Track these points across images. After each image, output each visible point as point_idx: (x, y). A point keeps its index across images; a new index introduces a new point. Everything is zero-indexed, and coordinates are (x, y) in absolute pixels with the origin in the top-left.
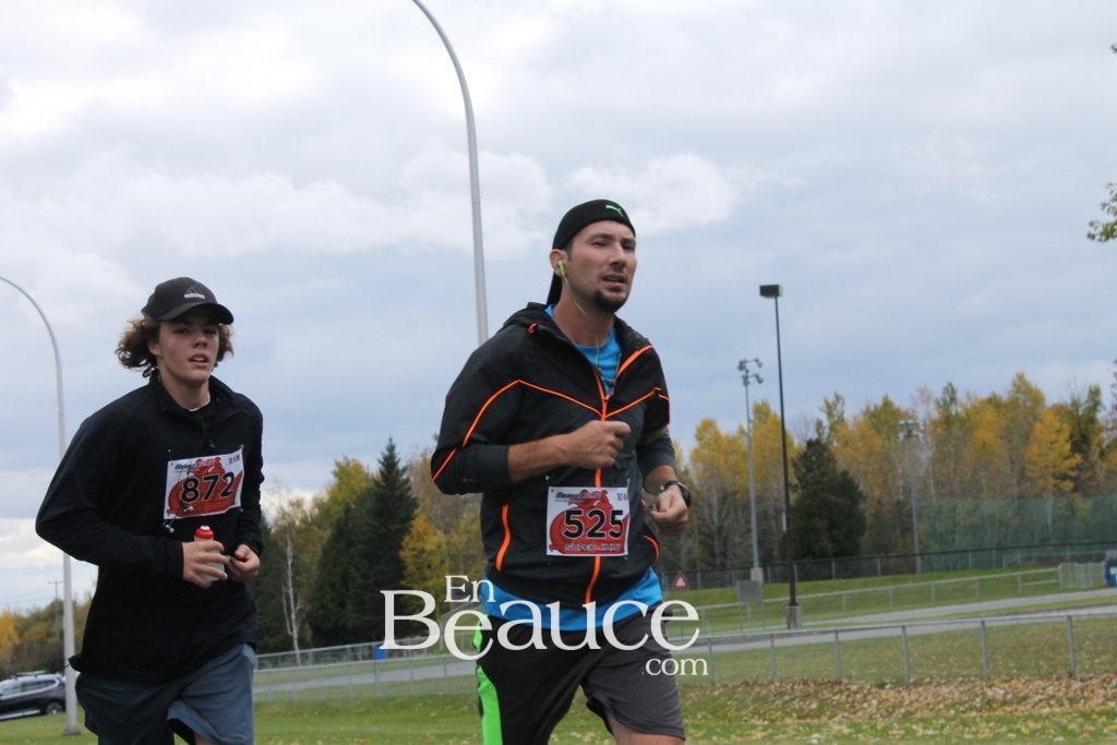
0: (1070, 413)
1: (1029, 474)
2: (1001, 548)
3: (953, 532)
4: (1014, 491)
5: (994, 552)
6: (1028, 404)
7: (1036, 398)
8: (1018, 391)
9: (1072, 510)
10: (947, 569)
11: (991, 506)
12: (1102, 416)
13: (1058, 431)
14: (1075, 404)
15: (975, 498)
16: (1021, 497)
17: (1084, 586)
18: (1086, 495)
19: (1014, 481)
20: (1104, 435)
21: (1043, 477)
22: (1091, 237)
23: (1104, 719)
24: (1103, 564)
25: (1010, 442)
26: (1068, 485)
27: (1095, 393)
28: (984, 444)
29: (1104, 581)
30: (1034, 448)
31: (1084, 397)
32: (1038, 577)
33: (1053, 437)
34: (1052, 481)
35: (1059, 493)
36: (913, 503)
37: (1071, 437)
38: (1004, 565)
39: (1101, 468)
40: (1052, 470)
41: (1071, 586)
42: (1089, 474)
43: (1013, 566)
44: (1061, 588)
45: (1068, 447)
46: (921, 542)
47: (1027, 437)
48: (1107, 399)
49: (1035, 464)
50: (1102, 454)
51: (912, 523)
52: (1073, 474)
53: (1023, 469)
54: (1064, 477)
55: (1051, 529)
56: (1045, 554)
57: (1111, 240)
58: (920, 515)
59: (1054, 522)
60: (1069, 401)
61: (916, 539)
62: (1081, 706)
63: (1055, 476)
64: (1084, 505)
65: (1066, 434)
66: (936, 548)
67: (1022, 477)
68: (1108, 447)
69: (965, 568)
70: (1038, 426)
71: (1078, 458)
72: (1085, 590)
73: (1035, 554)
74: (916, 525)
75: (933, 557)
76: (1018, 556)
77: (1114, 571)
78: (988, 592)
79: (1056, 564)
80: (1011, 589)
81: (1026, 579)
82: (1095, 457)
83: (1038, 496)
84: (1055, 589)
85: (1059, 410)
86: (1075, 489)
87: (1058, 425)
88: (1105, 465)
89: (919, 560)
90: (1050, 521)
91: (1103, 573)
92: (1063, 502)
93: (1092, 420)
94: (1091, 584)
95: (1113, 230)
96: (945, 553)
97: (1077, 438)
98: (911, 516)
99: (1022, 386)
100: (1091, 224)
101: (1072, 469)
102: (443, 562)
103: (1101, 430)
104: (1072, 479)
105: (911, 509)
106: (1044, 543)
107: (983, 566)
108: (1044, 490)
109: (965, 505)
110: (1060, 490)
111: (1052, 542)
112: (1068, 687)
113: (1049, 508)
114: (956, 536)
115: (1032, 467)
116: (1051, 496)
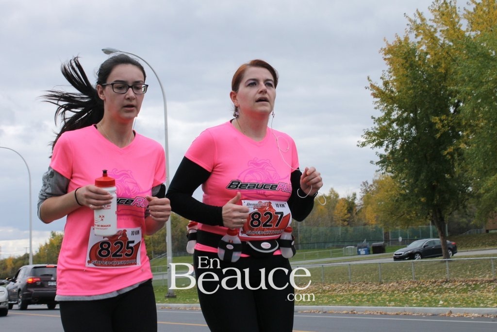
0: (347, 200)
1: (334, 220)
2: (325, 242)
3: (310, 237)
4: (330, 224)
5: (323, 244)
6: (334, 198)
7: (337, 196)
8: (331, 194)
9: (347, 230)
10: (308, 249)
11: (322, 229)
12: (357, 202)
13: (344, 206)
14: (349, 198)
15: (317, 226)
16: (332, 226)
17: (351, 255)
18: (351, 226)
19: (329, 222)
20: (357, 208)
21: (338, 220)
22: (358, 146)
23: (360, 297)
24: (357, 248)
25: (328, 209)
26: (346, 223)
27: (355, 195)
28: (321, 210)
29: (357, 253)
30: (336, 211)
31: (351, 196)
32: (337, 252)
33: (342, 208)
34: (341, 222)
35: (343, 225)
36: (298, 228)
37: (347, 208)
38: (326, 247)
39: (356, 218)
40: (341, 218)
41: (347, 254)
42: (352, 220)
43: (329, 248)
44: (344, 255)
45: (346, 211)
46: (300, 240)
47: (334, 208)
48: (358, 197)
49: (336, 216)
50: (356, 214)
51: (298, 234)
52: (348, 220)
53: (332, 218)
54: (345, 221)
55: (340, 237)
56: (339, 244)
57: (364, 147)
58: (300, 232)
59: (341, 235)
60: (347, 197)
61: (299, 239)
62: (352, 292)
63: (342, 220)
64: (350, 229)
65: (346, 208)
66: (305, 242)
67: (332, 220)
68: (358, 211)
69: (314, 248)
70: (338, 205)
71: (349, 215)
72: (351, 256)
73: (336, 244)
74: (299, 235)
75: (304, 245)
76: (331, 245)
77: (360, 250)
78: (321, 256)
79: (342, 248)
80: (328, 255)
81: (333, 252)
82: (354, 214)
83: (337, 226)
84: (342, 255)
85: (344, 200)
86: (348, 224)
87: (343, 204)
88: (357, 217)
89: (300, 246)
90: (340, 234)
91: (357, 250)
92: (345, 228)
93: (353, 203)
94: (353, 254)
95: (365, 144)
96: (308, 243)
97: (349, 208)
98: (297, 232)
99: (332, 191)
100: (358, 142)
101: (347, 218)
102: (150, 243)
103: (356, 206)
104: (348, 221)
105: (297, 230)
106: (338, 241)
107: (319, 248)
108: (339, 224)
109: (315, 229)
110: (343, 224)
111: (341, 240)
112: (349, 286)
113: (340, 230)
114: (311, 238)
115: (335, 217)
116: (341, 227)
